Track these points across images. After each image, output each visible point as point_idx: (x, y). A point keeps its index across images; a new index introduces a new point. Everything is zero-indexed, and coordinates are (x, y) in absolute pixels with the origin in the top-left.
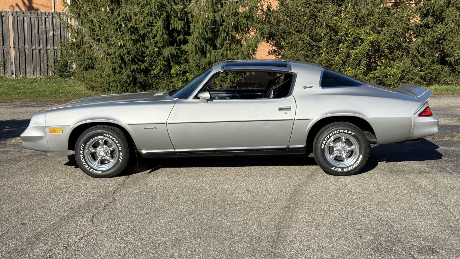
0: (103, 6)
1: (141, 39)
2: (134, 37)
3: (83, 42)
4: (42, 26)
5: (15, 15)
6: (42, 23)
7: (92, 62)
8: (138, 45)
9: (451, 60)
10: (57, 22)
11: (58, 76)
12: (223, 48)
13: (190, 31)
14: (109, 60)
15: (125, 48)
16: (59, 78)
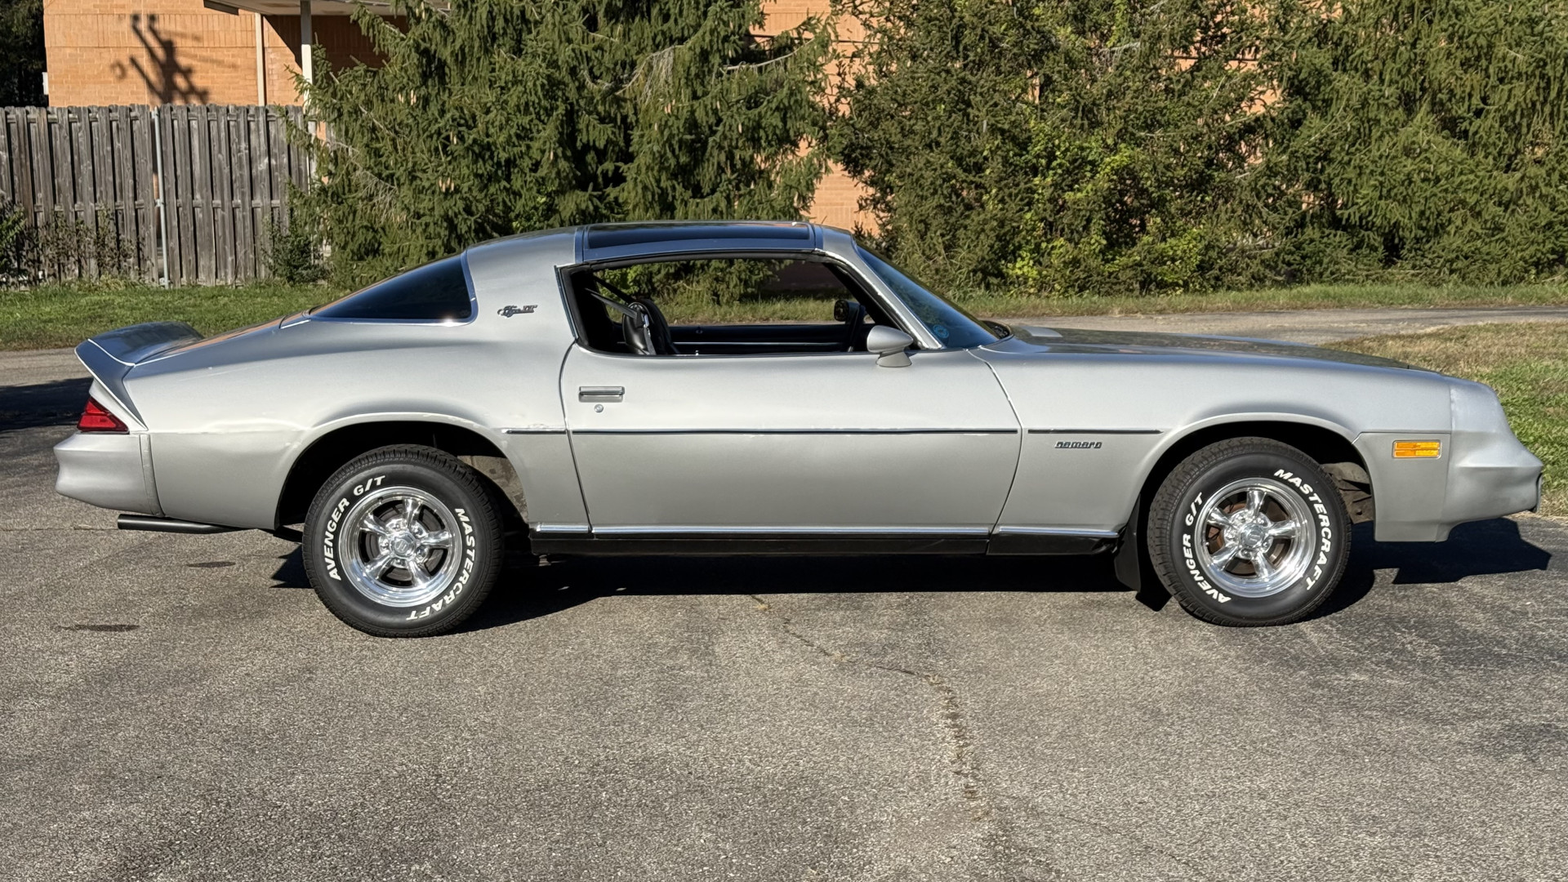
0: (401, 89)
1: (500, 172)
2: (483, 168)
3: (349, 185)
4: (239, 143)
5: (168, 117)
6: (239, 137)
7: (374, 237)
8: (492, 190)
9: (1349, 215)
10: (279, 131)
11: (284, 279)
12: (717, 194)
13: (631, 149)
14: (419, 230)
15: (458, 196)
16: (287, 286)
